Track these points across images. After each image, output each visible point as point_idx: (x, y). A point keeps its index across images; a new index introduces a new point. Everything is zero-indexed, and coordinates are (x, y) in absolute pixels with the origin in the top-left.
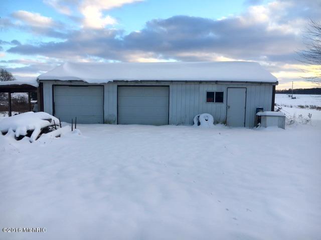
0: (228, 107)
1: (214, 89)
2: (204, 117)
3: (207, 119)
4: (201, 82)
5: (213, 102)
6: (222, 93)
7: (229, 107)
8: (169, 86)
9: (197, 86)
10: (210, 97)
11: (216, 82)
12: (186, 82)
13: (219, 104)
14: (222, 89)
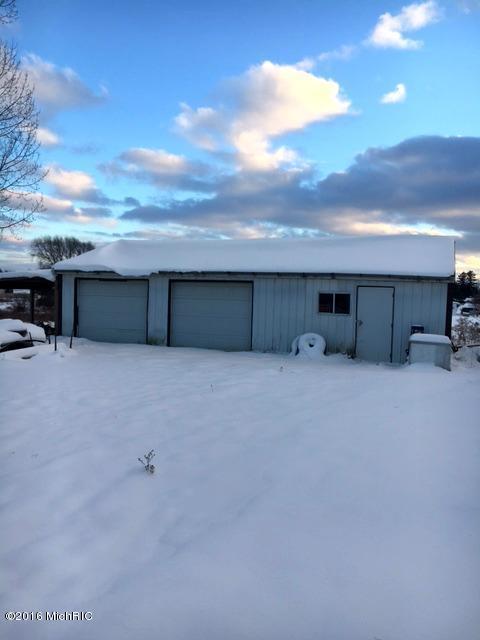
0: (358, 323)
1: (332, 288)
2: (307, 340)
3: (312, 344)
4: (304, 275)
5: (331, 312)
6: (347, 297)
7: (361, 323)
8: (252, 282)
9: (302, 282)
10: (326, 303)
11: (333, 276)
12: (279, 274)
13: (341, 318)
14: (348, 288)
